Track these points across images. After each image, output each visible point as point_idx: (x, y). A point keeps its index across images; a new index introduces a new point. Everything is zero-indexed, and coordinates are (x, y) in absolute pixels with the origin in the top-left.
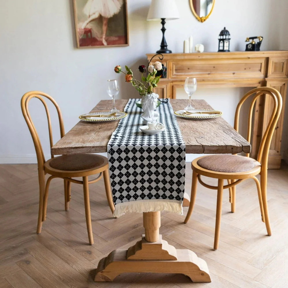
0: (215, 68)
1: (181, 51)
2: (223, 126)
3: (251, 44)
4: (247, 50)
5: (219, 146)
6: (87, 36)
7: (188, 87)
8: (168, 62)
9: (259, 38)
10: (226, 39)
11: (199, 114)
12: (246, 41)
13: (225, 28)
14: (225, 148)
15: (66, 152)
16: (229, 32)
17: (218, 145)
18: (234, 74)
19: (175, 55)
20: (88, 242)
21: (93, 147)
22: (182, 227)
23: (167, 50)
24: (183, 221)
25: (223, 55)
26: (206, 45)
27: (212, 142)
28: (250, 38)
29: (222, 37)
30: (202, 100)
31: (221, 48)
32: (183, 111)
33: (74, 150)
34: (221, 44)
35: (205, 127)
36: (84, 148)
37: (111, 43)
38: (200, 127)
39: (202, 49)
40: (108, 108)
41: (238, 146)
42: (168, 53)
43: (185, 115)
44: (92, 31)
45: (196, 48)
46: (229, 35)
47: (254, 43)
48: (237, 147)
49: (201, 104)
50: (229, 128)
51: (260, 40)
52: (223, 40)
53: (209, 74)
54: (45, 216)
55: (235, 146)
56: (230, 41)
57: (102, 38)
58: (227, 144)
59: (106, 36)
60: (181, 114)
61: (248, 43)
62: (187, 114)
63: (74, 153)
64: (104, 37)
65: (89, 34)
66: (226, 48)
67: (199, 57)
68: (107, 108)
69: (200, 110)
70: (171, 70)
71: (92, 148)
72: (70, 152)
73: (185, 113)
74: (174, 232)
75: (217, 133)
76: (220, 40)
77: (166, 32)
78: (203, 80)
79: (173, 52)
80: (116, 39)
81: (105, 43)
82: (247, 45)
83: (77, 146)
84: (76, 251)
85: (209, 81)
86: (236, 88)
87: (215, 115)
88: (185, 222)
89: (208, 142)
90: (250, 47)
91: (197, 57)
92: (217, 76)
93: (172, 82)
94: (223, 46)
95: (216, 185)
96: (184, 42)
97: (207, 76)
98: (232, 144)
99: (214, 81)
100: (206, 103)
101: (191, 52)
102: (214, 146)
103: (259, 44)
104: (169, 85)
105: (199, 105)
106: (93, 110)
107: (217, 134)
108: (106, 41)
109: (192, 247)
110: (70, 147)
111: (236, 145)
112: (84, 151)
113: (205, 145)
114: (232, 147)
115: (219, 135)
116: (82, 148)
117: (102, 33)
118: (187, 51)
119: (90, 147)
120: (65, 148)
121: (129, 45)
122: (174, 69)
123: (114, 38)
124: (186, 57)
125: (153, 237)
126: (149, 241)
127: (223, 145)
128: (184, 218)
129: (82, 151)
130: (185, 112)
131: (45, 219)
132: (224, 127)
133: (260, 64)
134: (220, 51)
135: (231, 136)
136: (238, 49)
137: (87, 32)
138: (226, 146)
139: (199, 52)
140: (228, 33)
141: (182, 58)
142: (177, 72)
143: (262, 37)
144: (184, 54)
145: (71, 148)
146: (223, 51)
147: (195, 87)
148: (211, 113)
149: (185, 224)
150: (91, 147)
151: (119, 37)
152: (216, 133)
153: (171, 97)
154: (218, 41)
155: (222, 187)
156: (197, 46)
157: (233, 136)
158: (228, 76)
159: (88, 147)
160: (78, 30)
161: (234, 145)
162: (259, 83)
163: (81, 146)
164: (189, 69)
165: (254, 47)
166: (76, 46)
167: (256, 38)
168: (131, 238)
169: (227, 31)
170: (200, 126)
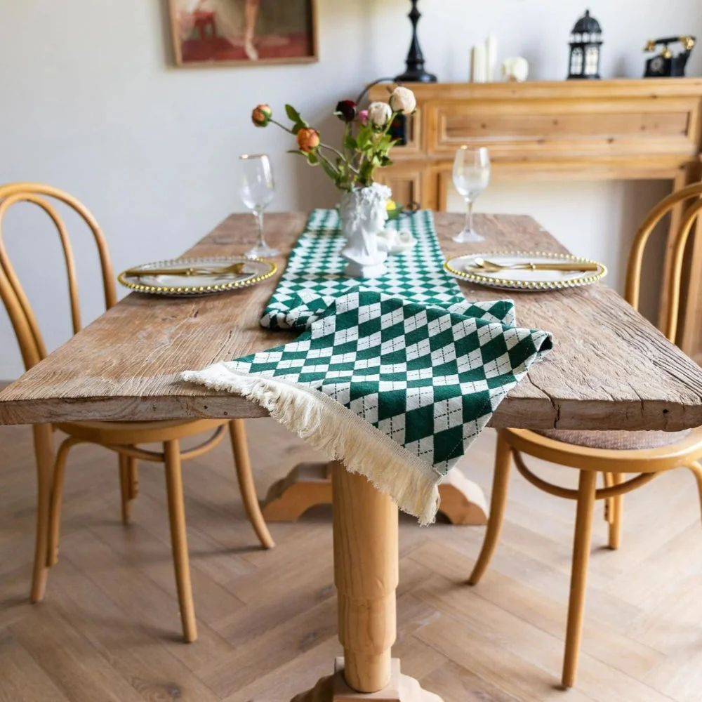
0: (557, 126)
1: (463, 76)
2: (610, 310)
3: (662, 57)
4: (649, 73)
5: (616, 402)
6: (203, 32)
7: (465, 174)
8: (425, 107)
9: (684, 40)
10: (589, 43)
11: (528, 271)
12: (647, 50)
13: (587, 12)
14: (637, 411)
15: (46, 415)
16: (598, 25)
17: (611, 399)
18: (611, 141)
19: (448, 87)
20: (179, 631)
21: (145, 398)
22: (462, 596)
23: (422, 72)
24: (466, 574)
25: (580, 88)
26: (534, 62)
27: (584, 382)
28: (659, 42)
29: (578, 38)
30: (526, 217)
31: (577, 70)
32: (472, 259)
33: (76, 407)
34: (577, 59)
35: (550, 314)
36: (112, 402)
37: (268, 54)
38: (532, 314)
39: (521, 71)
40: (245, 240)
41: (689, 403)
42: (425, 83)
43: (482, 273)
44: (216, 20)
45: (504, 69)
46: (599, 31)
47: (668, 55)
48: (684, 408)
49: (521, 229)
50: (631, 320)
51: (686, 44)
52: (582, 46)
53: (540, 142)
54: (56, 551)
55: (676, 403)
56: (603, 48)
57: (243, 38)
58: (646, 396)
59: (256, 32)
60: (469, 269)
61: (651, 55)
62: (488, 272)
63: (74, 418)
64: (249, 35)
65: (208, 28)
66: (590, 70)
67: (514, 92)
68: (241, 238)
69: (530, 256)
70: (433, 129)
71: (139, 400)
72: (59, 416)
73: (480, 267)
74: (438, 614)
75: (596, 340)
76: (574, 46)
77: (421, 23)
78: (525, 160)
79: (441, 79)
80: (283, 41)
81: (252, 54)
82: (649, 62)
83: (85, 392)
84: (133, 685)
85: (541, 160)
86: (614, 183)
87: (581, 276)
88: (471, 582)
89: (569, 382)
90: (657, 65)
91: (507, 94)
92: (564, 146)
93: (438, 162)
94: (584, 64)
95: (574, 486)
96: (473, 52)
97: (536, 147)
98: (663, 397)
99: (555, 160)
100: (537, 227)
101: (491, 79)
102: (596, 401)
103: (684, 58)
104: (429, 172)
105: (517, 231)
106: (199, 243)
107: (596, 343)
108: (257, 46)
109: (493, 673)
110: (58, 398)
111: (678, 400)
112: (110, 413)
113: (561, 396)
114: (667, 407)
115: (605, 351)
116: (102, 403)
117: (244, 26)
118: (481, 77)
119: (133, 397)
120: (42, 401)
121: (317, 60)
122: (444, 126)
123: (275, 40)
124: (478, 94)
125: (371, 675)
126: (357, 689)
127: (630, 397)
128: (470, 568)
129: (104, 414)
130: (481, 263)
131: (55, 560)
132: (613, 312)
133: (685, 116)
134: (572, 76)
135: (649, 354)
136: (621, 72)
137: (204, 21)
138: (643, 402)
139: (513, 79)
140: (595, 27)
141: (466, 94)
142: (451, 136)
143: (693, 39)
144: (471, 84)
145: (65, 400)
146: (582, 76)
147: (485, 175)
148: (565, 269)
149: (472, 589)
150: (137, 397)
151: (292, 37)
152: (590, 338)
153: (434, 206)
154: (567, 49)
155: (593, 494)
156: (507, 62)
157: (657, 353)
158: (596, 147)
159: (126, 397)
160: (177, 17)
161: (672, 400)
162: (682, 167)
163: (100, 392)
164: (484, 126)
165: (671, 68)
166: (171, 61)
167: (675, 40)
168: (308, 637)
169: (594, 21)
170: (529, 310)
